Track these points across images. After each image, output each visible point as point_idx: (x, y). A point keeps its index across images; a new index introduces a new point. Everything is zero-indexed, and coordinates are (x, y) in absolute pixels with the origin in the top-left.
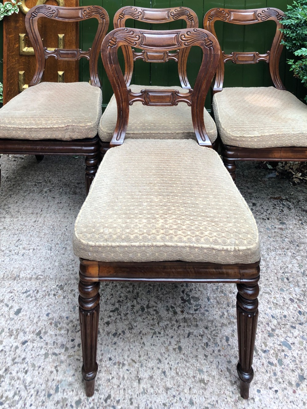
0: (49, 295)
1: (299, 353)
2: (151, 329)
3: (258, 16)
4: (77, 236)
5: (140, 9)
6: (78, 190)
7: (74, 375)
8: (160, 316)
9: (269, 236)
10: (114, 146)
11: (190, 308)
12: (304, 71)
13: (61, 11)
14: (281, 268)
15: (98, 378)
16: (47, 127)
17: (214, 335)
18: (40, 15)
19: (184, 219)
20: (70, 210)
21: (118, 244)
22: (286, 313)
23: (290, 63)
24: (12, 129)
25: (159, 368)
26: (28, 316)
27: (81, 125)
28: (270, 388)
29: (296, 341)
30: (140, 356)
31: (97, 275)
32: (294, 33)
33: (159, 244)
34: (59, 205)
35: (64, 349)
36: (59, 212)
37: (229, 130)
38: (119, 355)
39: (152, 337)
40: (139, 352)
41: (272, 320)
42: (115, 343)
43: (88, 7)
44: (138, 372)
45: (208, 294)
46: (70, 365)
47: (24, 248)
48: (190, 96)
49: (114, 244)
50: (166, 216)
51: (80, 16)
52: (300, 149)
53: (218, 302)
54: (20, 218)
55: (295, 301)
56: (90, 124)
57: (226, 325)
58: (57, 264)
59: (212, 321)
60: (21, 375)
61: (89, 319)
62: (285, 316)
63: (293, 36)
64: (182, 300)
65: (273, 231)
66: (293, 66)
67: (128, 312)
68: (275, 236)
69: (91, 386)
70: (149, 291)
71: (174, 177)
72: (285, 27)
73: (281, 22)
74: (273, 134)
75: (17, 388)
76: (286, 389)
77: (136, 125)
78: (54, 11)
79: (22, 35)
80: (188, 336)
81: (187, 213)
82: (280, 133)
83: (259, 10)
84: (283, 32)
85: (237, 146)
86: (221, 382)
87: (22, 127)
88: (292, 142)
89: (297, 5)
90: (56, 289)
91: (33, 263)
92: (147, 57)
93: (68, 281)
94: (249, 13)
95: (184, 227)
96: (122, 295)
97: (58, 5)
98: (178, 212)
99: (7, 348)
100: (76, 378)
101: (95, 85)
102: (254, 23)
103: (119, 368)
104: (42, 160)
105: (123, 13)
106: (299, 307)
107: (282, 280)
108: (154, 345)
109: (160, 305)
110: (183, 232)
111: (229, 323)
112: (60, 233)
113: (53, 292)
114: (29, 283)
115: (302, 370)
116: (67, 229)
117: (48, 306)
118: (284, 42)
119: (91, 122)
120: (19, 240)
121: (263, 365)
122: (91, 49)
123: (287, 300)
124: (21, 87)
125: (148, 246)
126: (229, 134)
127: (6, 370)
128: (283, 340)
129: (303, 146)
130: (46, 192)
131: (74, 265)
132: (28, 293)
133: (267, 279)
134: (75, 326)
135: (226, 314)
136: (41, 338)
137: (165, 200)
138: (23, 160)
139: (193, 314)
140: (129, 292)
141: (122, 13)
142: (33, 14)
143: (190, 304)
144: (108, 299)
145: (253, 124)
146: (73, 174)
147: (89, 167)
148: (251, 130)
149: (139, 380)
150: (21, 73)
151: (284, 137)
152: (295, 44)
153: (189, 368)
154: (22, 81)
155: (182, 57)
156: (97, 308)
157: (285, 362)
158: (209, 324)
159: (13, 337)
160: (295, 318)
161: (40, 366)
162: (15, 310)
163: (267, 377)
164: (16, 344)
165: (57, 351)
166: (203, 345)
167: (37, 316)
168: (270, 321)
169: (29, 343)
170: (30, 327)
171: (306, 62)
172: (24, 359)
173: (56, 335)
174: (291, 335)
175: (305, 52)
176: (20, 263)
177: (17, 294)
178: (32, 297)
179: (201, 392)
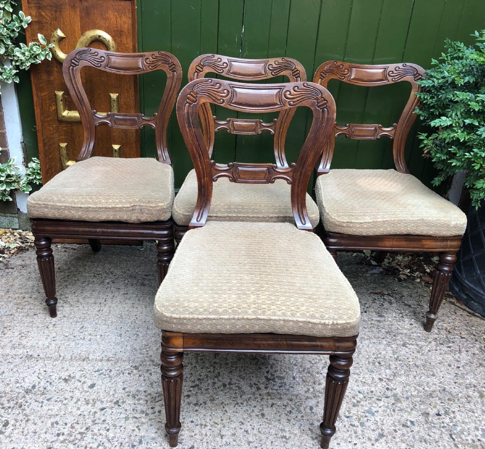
0: (123, 373)
1: (382, 418)
2: (233, 401)
3: (389, 75)
4: (158, 309)
5: (225, 59)
6: (146, 282)
7: (156, 432)
8: (242, 391)
9: (364, 328)
10: (194, 227)
11: (274, 385)
12: (438, 147)
13: (113, 59)
14: (374, 354)
15: (181, 435)
16: (108, 207)
17: (298, 405)
18: (83, 63)
19: (278, 295)
20: (139, 300)
21: (205, 317)
22: (373, 389)
23: (421, 138)
24: (63, 207)
25: (241, 428)
26: (103, 389)
27: (151, 205)
28: (350, 442)
29: (380, 410)
30: (222, 420)
31: (181, 346)
32: (434, 98)
33: (250, 317)
34: (126, 296)
35: (144, 414)
36: (127, 302)
37: (335, 215)
38: (201, 419)
39: (235, 406)
40: (221, 417)
41: (359, 394)
42: (196, 411)
43: (152, 53)
44: (220, 431)
45: (294, 375)
46: (151, 425)
47: (90, 335)
48: (291, 171)
49: (200, 317)
50: (259, 293)
51: (141, 66)
52: (416, 237)
53: (304, 381)
54: (81, 307)
55: (384, 380)
56: (163, 204)
57: (311, 398)
58: (129, 348)
59: (297, 395)
60: (104, 432)
61: (172, 385)
62: (372, 392)
63: (432, 102)
64: (266, 379)
65: (369, 323)
66: (425, 142)
67: (209, 387)
68: (370, 327)
69: (175, 439)
71: (267, 257)
72: (423, 90)
73: (419, 82)
74: (387, 219)
75: (101, 441)
76: (365, 443)
77: (219, 207)
78: (103, 58)
79: (60, 94)
80: (272, 406)
81: (282, 290)
82: (396, 219)
83: (392, 67)
84: (420, 97)
85: (343, 232)
86: (303, 438)
87: (76, 205)
88: (409, 229)
89: (446, 59)
90: (130, 369)
91: (102, 347)
92: (234, 127)
93: (143, 362)
94: (376, 70)
95: (278, 303)
96: (202, 374)
97: (107, 50)
98: (272, 290)
99: (86, 413)
100: (159, 434)
101: (164, 161)
102: (383, 84)
103: (201, 428)
104: (99, 251)
105: (202, 63)
106: (388, 384)
107: (374, 364)
108: (236, 412)
109: (242, 383)
110: (277, 307)
111: (314, 397)
112: (130, 321)
113: (127, 372)
114: (100, 364)
115: (382, 430)
116: (137, 318)
117: (123, 382)
118: (418, 110)
119: (163, 202)
120: (83, 327)
121: (345, 426)
122: (157, 114)
123: (377, 380)
124: (65, 164)
125: (238, 319)
126: (335, 219)
127: (87, 429)
128: (367, 409)
129: (421, 234)
130: (108, 283)
131: (148, 349)
132: (101, 372)
133: (358, 363)
134: (154, 397)
135: (312, 390)
136: (119, 406)
137: (257, 279)
138: (76, 251)
139: (277, 390)
140: (210, 372)
141: (200, 64)
142: (73, 61)
143: (274, 381)
144: (187, 377)
145: (364, 209)
146: (140, 266)
147: (161, 254)
148: (361, 215)
149: (222, 437)
150: (63, 145)
151: (400, 223)
152: (433, 113)
153: (272, 428)
154: (65, 155)
155: (280, 128)
156: (180, 376)
157: (367, 424)
158: (294, 398)
159: (90, 405)
160: (382, 393)
161: (121, 426)
162: (89, 385)
163: (347, 435)
164: (94, 410)
165: (138, 415)
166: (286, 412)
167: (112, 389)
168: (357, 395)
169: (107, 410)
170: (107, 397)
171: (444, 135)
172: (104, 421)
173: (135, 404)
174: (376, 405)
175: (444, 121)
176: (88, 346)
177: (89, 372)
178: (105, 375)
179: (283, 444)
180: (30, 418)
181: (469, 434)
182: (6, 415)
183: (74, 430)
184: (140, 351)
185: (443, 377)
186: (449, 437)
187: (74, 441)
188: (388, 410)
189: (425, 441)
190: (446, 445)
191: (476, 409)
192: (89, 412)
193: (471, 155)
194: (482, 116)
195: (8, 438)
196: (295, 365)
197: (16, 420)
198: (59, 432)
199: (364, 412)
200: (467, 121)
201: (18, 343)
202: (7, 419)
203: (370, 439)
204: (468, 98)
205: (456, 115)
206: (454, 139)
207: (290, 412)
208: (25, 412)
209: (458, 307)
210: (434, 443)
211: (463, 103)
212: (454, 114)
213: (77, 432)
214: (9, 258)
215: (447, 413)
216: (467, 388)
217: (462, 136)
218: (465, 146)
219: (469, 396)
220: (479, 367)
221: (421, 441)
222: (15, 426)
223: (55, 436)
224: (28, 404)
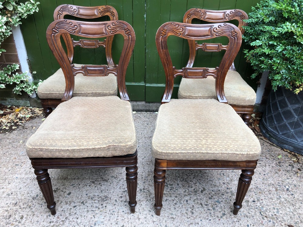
0: (86, 186)
1: (224, 205)
2: (145, 199)
11: (167, 189)
12: (254, 57)
17: (180, 200)
22: (220, 189)
25: (149, 214)
26: (75, 196)
28: (207, 219)
29: (223, 200)
30: (139, 210)
32: (252, 30)
35: (97, 209)
38: (128, 210)
39: (146, 202)
40: (139, 208)
41: (212, 192)
42: (126, 205)
44: (138, 216)
46: (101, 215)
53: (183, 186)
55: (226, 184)
57: (187, 195)
59: (180, 194)
60: (75, 220)
62: (219, 190)
63: (251, 32)
70: (144, 182)
75: (73, 225)
76: (215, 219)
80: (166, 201)
84: (244, 29)
86: (182, 218)
90: (90, 183)
99: (65, 209)
103: (128, 215)
106: (227, 186)
107: (220, 175)
108: (147, 205)
111: (188, 195)
113: (88, 185)
115: (224, 211)
117: (86, 191)
118: (244, 36)
121: (205, 210)
123: (222, 183)
127: (66, 218)
128: (216, 200)
132: (74, 185)
135: (187, 190)
136: (84, 204)
144: (121, 187)
149: (139, 219)
152: (251, 38)
153: (166, 213)
157: (216, 208)
158: (178, 196)
159: (68, 205)
160: (225, 191)
161: (85, 216)
162: (68, 193)
163: (206, 215)
164: (70, 207)
165: (94, 209)
166: (174, 204)
167: (80, 195)
168: (211, 193)
169: (77, 207)
170: (77, 200)
171: (257, 51)
172: (76, 213)
173: (92, 203)
174: (221, 198)
175: (258, 43)
176: (67, 171)
177: (67, 186)
178: (76, 187)
179: (171, 222)
180: (35, 213)
181: (270, 212)
182: (22, 212)
183: (59, 219)
184: (95, 173)
185: (256, 180)
186: (259, 213)
187: (59, 225)
188: (228, 200)
189: (247, 217)
190: (258, 218)
191: (274, 198)
192: (68, 209)
193: (272, 61)
194: (278, 39)
195: (23, 225)
196: (179, 177)
197: (27, 215)
198: (51, 221)
199: (215, 202)
200: (271, 43)
201: (29, 171)
202: (22, 214)
203: (218, 217)
204: (271, 29)
205: (265, 39)
206: (263, 53)
207: (176, 204)
208: (32, 210)
209: (265, 141)
210: (252, 217)
211: (268, 32)
212: (263, 39)
213: (61, 220)
214: (25, 123)
215: (258, 200)
216: (269, 186)
217: (267, 51)
218: (269, 57)
219: (270, 191)
220: (275, 174)
221: (245, 217)
222: (27, 218)
223: (48, 223)
224: (34, 205)
